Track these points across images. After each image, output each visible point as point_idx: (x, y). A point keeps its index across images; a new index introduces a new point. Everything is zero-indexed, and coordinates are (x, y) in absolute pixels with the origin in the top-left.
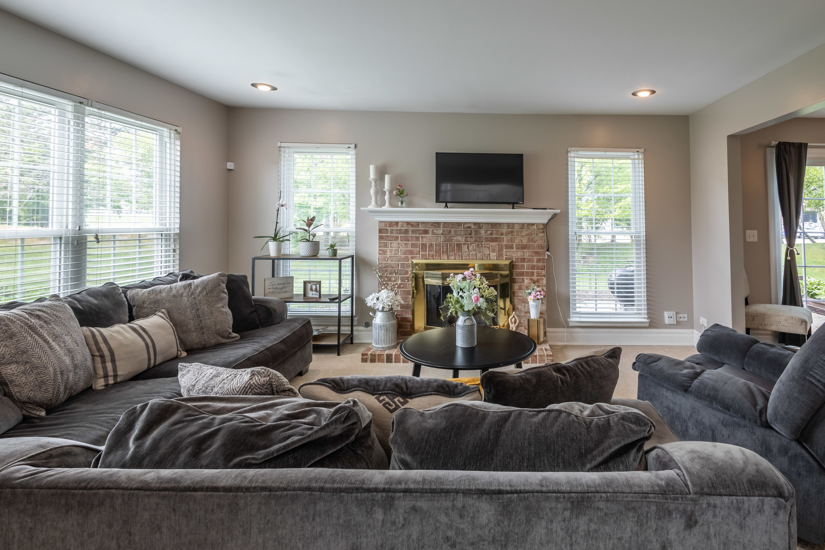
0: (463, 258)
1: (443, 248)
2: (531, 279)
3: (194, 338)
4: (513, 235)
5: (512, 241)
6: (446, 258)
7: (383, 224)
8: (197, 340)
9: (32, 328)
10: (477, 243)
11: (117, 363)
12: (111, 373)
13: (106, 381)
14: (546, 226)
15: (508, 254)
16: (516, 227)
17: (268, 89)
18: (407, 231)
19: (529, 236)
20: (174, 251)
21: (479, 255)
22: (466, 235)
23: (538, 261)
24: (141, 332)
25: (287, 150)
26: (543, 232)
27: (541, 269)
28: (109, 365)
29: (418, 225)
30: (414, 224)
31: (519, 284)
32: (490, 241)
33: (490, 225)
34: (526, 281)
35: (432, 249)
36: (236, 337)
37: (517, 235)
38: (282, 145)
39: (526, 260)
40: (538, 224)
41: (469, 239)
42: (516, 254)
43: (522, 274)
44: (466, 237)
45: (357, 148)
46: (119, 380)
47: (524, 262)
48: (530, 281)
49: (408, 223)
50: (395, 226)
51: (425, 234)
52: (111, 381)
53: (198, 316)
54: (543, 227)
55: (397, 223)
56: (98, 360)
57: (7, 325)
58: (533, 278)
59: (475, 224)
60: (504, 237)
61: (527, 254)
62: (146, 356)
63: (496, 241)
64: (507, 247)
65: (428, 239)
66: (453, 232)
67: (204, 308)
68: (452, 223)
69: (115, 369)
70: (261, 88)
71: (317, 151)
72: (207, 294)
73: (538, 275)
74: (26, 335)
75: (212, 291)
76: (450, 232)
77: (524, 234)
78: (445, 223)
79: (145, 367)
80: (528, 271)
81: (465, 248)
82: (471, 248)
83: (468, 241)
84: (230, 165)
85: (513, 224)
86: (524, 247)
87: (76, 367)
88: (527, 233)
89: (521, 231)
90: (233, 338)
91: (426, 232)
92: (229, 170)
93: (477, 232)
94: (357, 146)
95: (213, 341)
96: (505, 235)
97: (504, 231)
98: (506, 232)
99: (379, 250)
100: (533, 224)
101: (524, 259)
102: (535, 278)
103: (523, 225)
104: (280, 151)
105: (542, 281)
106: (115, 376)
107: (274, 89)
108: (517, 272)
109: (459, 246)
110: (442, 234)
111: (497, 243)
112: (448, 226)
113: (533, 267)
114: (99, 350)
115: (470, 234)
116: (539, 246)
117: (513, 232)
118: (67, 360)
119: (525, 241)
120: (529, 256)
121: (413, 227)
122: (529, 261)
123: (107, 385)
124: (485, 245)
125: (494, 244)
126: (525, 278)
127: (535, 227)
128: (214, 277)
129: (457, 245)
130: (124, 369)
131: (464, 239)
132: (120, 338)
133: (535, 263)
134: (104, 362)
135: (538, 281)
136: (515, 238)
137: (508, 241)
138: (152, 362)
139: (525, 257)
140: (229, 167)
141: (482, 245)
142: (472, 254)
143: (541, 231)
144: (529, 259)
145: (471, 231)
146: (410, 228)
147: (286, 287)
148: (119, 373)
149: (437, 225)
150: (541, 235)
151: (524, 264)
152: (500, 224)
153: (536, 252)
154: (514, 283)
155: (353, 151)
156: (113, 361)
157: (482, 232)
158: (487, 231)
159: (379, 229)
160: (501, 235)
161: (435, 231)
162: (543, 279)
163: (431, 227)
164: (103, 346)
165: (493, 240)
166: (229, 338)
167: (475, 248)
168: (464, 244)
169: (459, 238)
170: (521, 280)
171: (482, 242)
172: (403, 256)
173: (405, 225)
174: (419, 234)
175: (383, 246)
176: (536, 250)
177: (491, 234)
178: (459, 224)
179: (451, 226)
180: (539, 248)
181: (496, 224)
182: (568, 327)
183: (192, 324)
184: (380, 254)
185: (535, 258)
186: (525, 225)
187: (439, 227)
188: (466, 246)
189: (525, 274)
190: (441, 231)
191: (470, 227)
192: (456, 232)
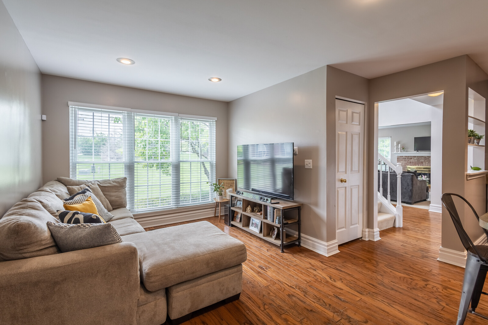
1: (417, 163)
7: (398, 156)
18: (405, 158)
30: (408, 156)
41: (425, 160)
45: (391, 137)
49: (406, 156)
55: (402, 156)
59: (427, 156)
65: (412, 160)
68: (420, 156)
76: (419, 158)
78: (417, 156)
81: (424, 163)
82: (426, 163)
91: (411, 159)
109: (422, 162)
110: (416, 159)
159: (397, 158)
163: (413, 157)
169: (422, 160)
174: (409, 159)
178: (422, 156)
187: (415, 157)
192: (421, 158)
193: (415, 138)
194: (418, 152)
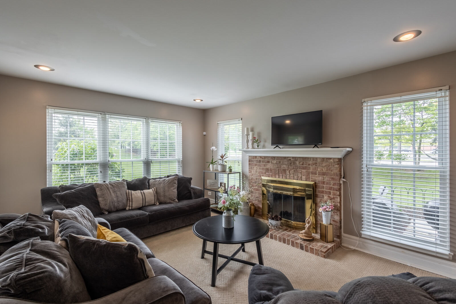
0: (287, 178)
1: (276, 172)
2: (329, 196)
3: (162, 199)
4: (316, 166)
5: (315, 169)
6: (278, 177)
7: (250, 157)
8: (163, 200)
9: (108, 188)
10: (294, 169)
11: (133, 203)
12: (131, 205)
13: (129, 208)
14: (340, 159)
15: (313, 178)
16: (319, 160)
17: (200, 101)
18: (260, 161)
19: (328, 167)
20: (181, 167)
21: (295, 177)
22: (288, 164)
23: (334, 184)
24: (143, 194)
25: (221, 125)
26: (338, 164)
27: (336, 191)
28: (131, 203)
29: (265, 158)
30: (263, 157)
31: (320, 199)
32: (302, 169)
33: (302, 159)
34: (326, 197)
35: (271, 172)
36: (177, 201)
37: (319, 166)
38: (218, 122)
39: (325, 183)
40: (334, 159)
41: (290, 167)
42: (319, 178)
43: (323, 192)
44: (288, 166)
45: (242, 120)
46: (133, 208)
47: (324, 184)
48: (328, 198)
49: (261, 157)
50: (255, 158)
51: (268, 163)
52: (130, 208)
53: (164, 191)
54: (337, 161)
55: (256, 157)
56: (128, 200)
57: (101, 187)
58: (330, 196)
59: (293, 158)
60: (311, 166)
61: (326, 179)
62: (142, 202)
63: (306, 169)
64: (312, 173)
65: (269, 166)
66: (281, 162)
67: (166, 188)
68: (281, 157)
69: (132, 205)
70: (197, 101)
71: (229, 123)
72: (169, 183)
73: (334, 194)
74: (105, 190)
75: (170, 183)
76: (280, 162)
77: (324, 165)
78: (277, 157)
79: (141, 206)
80: (327, 190)
81: (288, 172)
82: (291, 172)
83: (289, 168)
84: (205, 133)
85: (317, 158)
86: (324, 174)
87: (118, 201)
88: (326, 164)
89: (322, 163)
90: (175, 201)
91: (268, 162)
92: (205, 135)
93: (294, 163)
94: (242, 119)
95: (168, 201)
96: (311, 165)
97: (311, 162)
98: (312, 163)
99: (249, 170)
100: (331, 159)
101: (324, 182)
102: (332, 196)
103: (323, 159)
104: (218, 125)
105: (337, 199)
106: (132, 207)
107: (202, 100)
108: (319, 190)
109: (285, 171)
110: (276, 163)
111: (306, 170)
112: (279, 158)
113: (330, 188)
114: (129, 198)
115: (291, 164)
116: (335, 174)
117: (316, 163)
118: (115, 199)
119: (324, 170)
120: (327, 180)
121: (263, 159)
122: (327, 184)
123: (129, 209)
124: (299, 171)
125: (304, 171)
126: (325, 195)
127: (332, 160)
128: (173, 178)
129: (284, 170)
130: (135, 205)
131: (287, 166)
132: (136, 195)
133: (331, 186)
134: (130, 202)
135: (334, 198)
136: (317, 167)
137: (313, 169)
138: (144, 204)
139: (325, 181)
140: (204, 134)
141: (297, 171)
142: (292, 176)
143: (336, 163)
144: (328, 182)
145: (291, 162)
146: (261, 160)
147: (215, 184)
148: (133, 206)
149: (273, 158)
150: (337, 166)
151: (324, 185)
152: (308, 158)
153: (333, 178)
154: (317, 197)
155: (241, 121)
156: (132, 202)
157: (297, 163)
158: (300, 162)
159: (249, 160)
160: (309, 165)
161: (272, 162)
162: (338, 198)
163: (271, 159)
164: (130, 196)
165: (304, 168)
166: (174, 201)
167: (293, 172)
168: (287, 170)
169: (285, 166)
170: (321, 196)
171: (297, 169)
172: (258, 174)
173: (259, 158)
174: (266, 163)
175: (251, 168)
176: (332, 177)
177: (303, 164)
178: (285, 158)
179: (280, 159)
180: (335, 175)
181: (306, 158)
182: (361, 237)
183: (162, 194)
184: (249, 172)
185: (332, 182)
186: (325, 159)
187: (274, 159)
188: (288, 171)
189: (324, 192)
190: (276, 162)
191: (290, 160)
192: (283, 162)
193: (272, 117)
194: (277, 149)
